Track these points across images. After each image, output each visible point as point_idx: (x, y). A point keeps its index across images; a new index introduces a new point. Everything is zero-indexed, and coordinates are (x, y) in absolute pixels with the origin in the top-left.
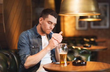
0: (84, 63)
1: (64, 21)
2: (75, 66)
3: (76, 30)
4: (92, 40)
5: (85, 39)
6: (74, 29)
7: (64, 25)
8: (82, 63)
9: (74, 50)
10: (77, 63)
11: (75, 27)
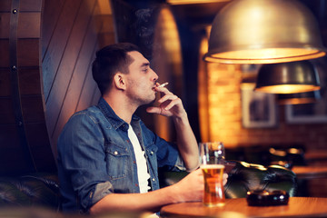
0: (282, 197)
1: (208, 105)
2: (255, 208)
3: (243, 127)
4: (294, 151)
5: (273, 151)
6: (237, 126)
7: (208, 116)
8: (275, 198)
9: (245, 171)
10: (260, 197)
11: (241, 121)
